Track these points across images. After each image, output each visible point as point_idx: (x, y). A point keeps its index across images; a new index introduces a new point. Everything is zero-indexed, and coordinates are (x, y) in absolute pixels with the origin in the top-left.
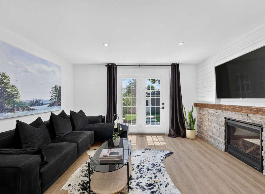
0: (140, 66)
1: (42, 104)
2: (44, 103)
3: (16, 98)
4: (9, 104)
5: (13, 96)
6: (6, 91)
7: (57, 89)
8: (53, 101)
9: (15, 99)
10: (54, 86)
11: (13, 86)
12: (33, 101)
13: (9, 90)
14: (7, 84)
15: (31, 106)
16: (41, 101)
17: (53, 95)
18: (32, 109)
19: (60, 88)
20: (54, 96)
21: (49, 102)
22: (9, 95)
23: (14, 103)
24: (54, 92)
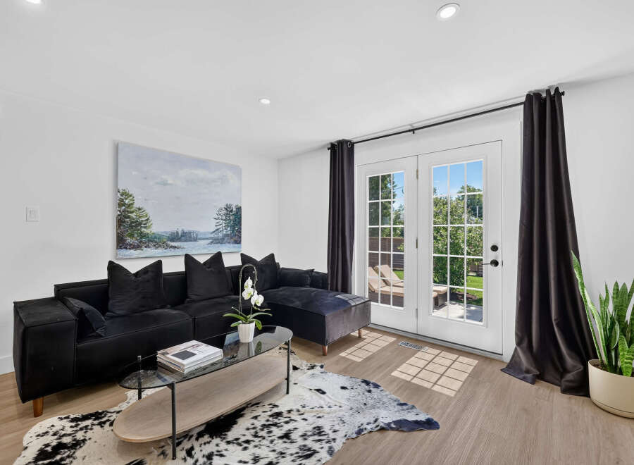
0: (413, 130)
1: (196, 240)
2: (199, 237)
3: (145, 227)
4: (131, 236)
5: (140, 224)
6: (129, 217)
7: (231, 211)
8: (221, 235)
9: (143, 229)
10: (223, 206)
11: (139, 209)
12: (177, 233)
13: (133, 215)
14: (130, 205)
15: (172, 240)
16: (193, 233)
17: (221, 222)
18: (175, 247)
19: (239, 209)
20: (224, 225)
21: (212, 236)
22: (133, 222)
23: (142, 235)
24: (224, 218)
